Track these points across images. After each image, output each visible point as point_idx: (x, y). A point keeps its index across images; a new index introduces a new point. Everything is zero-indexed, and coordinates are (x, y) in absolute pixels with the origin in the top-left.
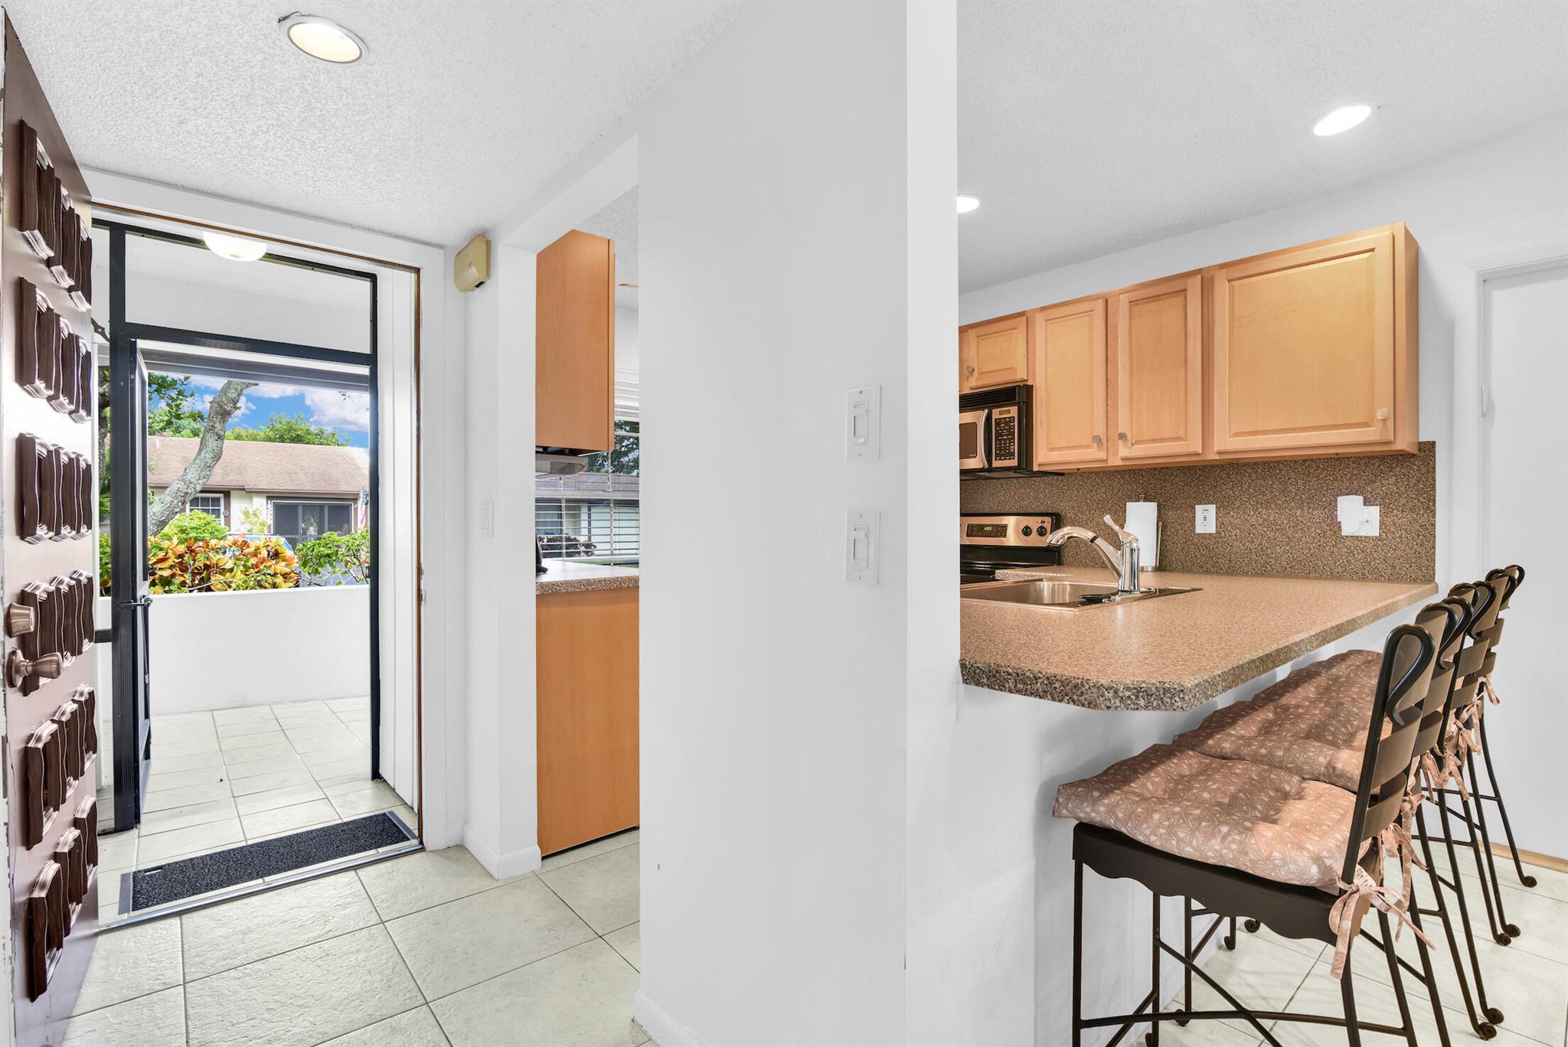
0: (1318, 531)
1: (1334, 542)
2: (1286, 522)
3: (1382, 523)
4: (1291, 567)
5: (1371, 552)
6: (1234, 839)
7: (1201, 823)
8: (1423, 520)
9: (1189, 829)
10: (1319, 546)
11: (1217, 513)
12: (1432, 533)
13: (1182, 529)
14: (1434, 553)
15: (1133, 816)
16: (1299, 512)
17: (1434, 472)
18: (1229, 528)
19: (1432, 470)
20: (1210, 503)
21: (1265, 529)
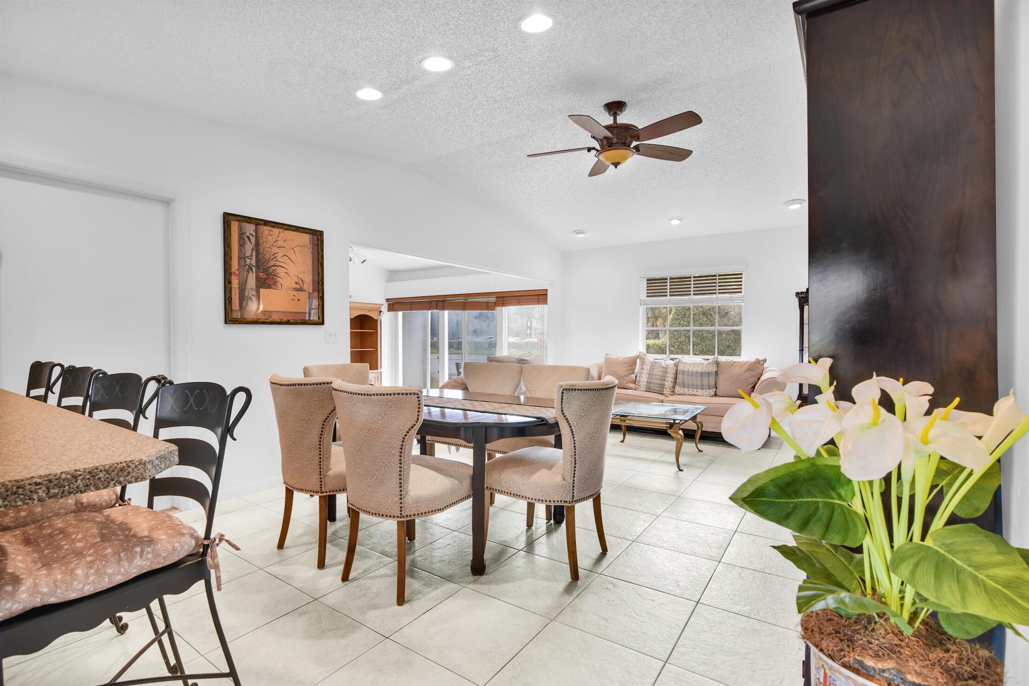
6: (148, 551)
7: (120, 556)
9: (114, 564)
15: (58, 584)
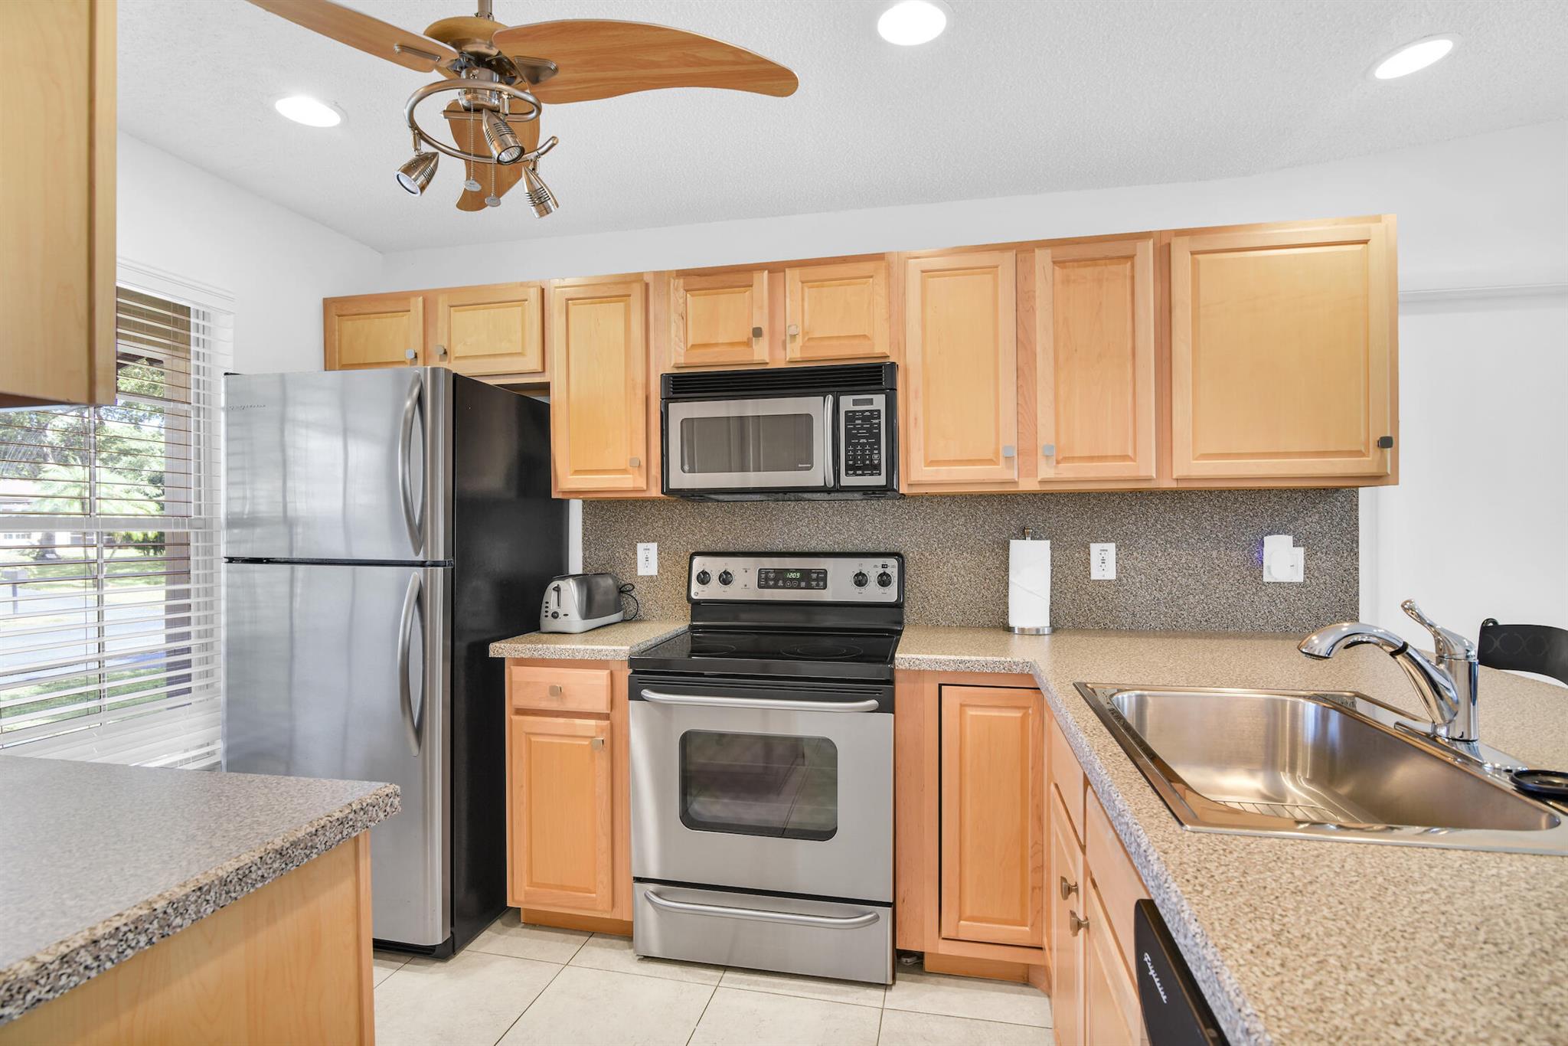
0: (1237, 577)
1: (1254, 590)
2: (1200, 565)
3: (1307, 568)
4: (1206, 621)
5: (1294, 600)
8: (1347, 564)
10: (1238, 594)
11: (1117, 554)
12: (1356, 578)
13: (1072, 574)
14: (1358, 601)
16: (1214, 554)
17: (1357, 510)
18: (1132, 574)
19: (1355, 507)
20: (1107, 541)
21: (1176, 574)
